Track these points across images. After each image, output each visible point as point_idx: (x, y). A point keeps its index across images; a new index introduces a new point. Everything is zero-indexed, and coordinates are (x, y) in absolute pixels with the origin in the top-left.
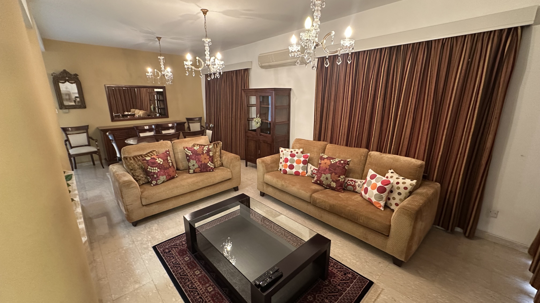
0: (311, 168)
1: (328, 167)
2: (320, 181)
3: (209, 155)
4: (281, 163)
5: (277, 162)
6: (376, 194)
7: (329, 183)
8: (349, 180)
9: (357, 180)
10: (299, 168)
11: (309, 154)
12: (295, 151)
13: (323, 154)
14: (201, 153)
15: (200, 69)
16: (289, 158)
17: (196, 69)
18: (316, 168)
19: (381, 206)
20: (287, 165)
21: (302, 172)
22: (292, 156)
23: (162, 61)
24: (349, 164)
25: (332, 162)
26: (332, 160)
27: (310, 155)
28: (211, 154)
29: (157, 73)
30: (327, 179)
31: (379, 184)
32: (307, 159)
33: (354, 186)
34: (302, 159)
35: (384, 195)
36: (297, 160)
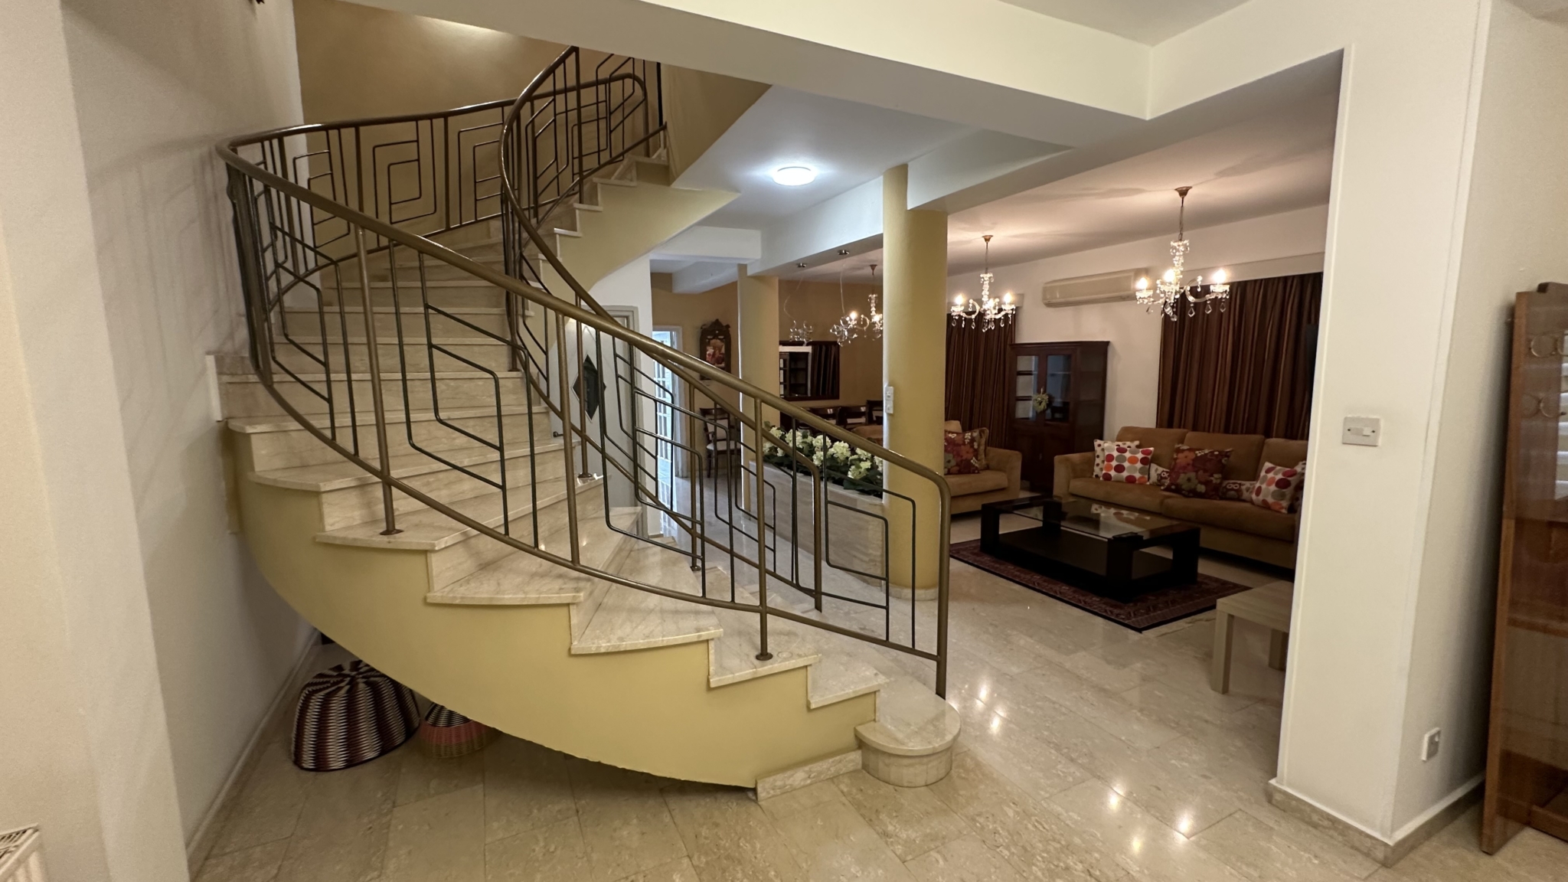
0: (1156, 470)
1: (1191, 462)
2: (1177, 485)
3: (972, 446)
4: (1098, 465)
5: (1091, 463)
6: (1274, 492)
7: (1193, 487)
8: (1229, 483)
9: (1243, 482)
10: (1133, 470)
11: (1152, 449)
12: (1124, 444)
13: (1180, 445)
14: (961, 442)
15: (973, 316)
16: (1115, 454)
17: (967, 317)
18: (1165, 470)
19: (1282, 508)
20: (1111, 466)
21: (1141, 478)
22: (1121, 450)
23: (873, 301)
24: (1228, 457)
25: (1199, 455)
26: (1197, 452)
27: (1155, 450)
28: (976, 447)
29: (865, 320)
30: (1189, 480)
31: (1280, 476)
32: (1149, 457)
33: (1239, 491)
34: (1140, 456)
35: (1288, 491)
36: (1130, 458)
